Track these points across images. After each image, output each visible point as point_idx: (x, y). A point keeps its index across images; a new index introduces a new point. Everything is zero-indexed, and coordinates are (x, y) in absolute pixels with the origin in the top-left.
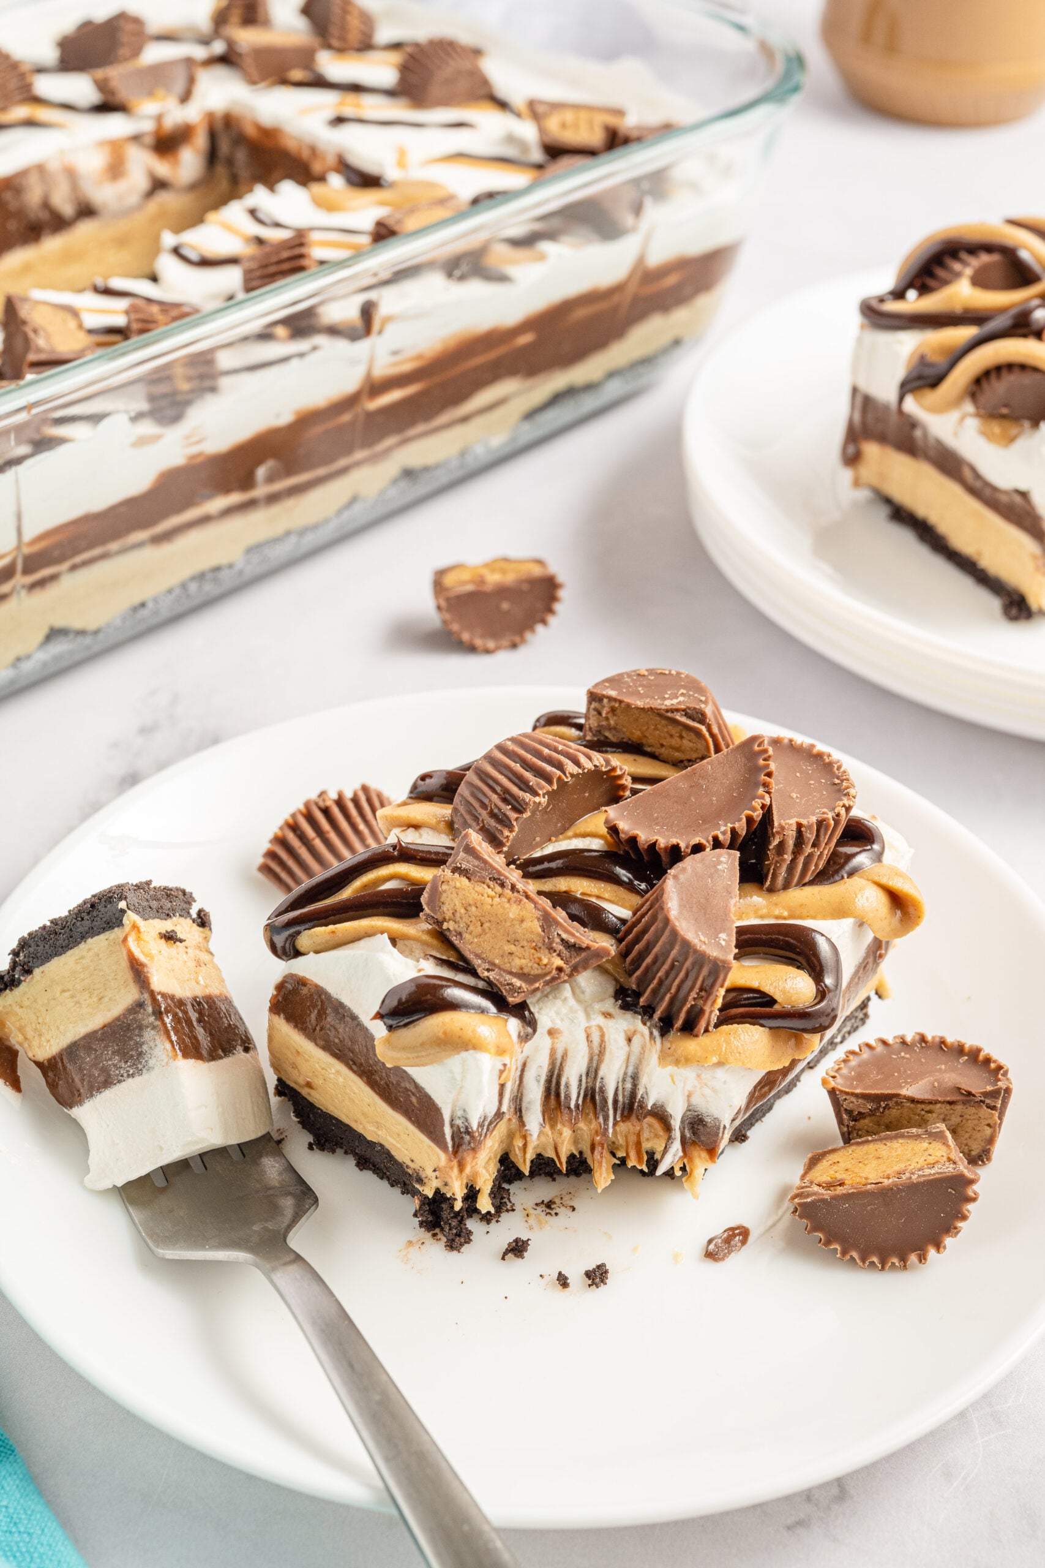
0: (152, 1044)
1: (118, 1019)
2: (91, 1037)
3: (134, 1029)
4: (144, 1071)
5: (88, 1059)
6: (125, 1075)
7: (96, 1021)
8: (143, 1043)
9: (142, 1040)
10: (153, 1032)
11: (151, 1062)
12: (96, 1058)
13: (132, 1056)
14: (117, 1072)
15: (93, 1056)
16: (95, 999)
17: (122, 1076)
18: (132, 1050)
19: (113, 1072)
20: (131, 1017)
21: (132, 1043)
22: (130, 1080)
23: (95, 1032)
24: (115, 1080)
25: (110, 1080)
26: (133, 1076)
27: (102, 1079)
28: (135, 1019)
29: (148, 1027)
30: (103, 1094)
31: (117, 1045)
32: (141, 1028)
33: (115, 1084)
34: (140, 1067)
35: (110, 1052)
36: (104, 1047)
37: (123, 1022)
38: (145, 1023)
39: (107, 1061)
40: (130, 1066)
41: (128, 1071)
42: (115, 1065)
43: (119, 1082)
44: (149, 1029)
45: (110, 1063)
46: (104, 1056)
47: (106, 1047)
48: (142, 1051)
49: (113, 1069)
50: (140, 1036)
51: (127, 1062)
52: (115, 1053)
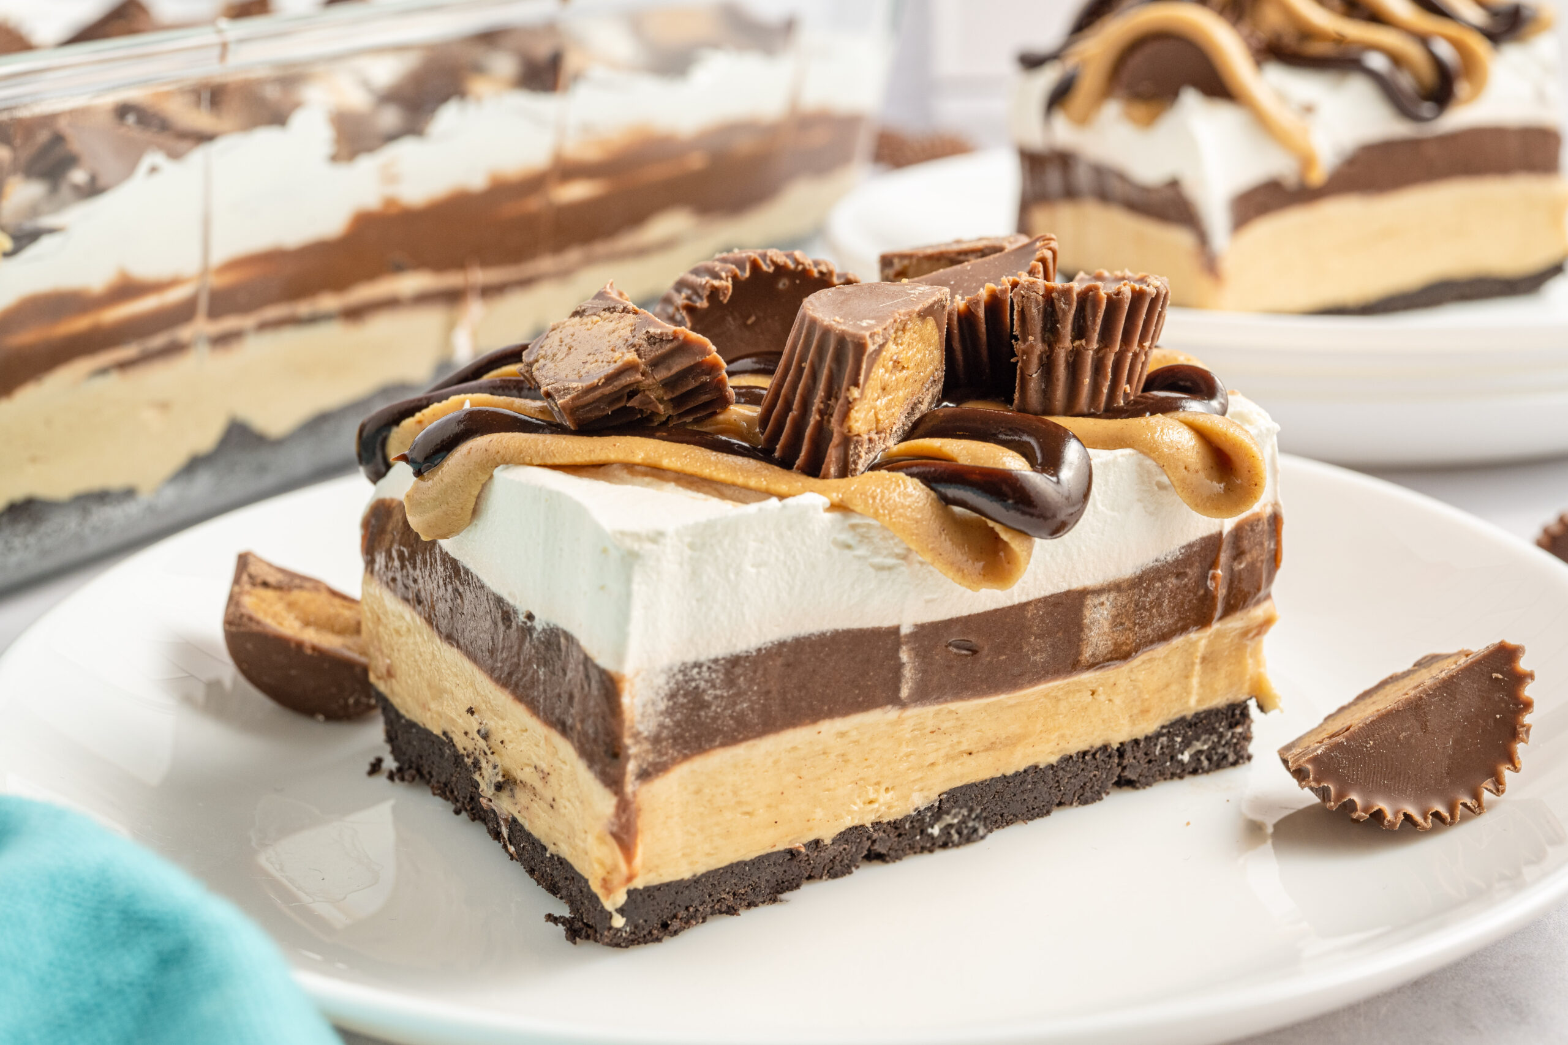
0: (650, 710)
1: (686, 758)
2: (731, 739)
3: (667, 739)
4: (676, 670)
5: (745, 705)
6: (704, 669)
8: (662, 713)
9: (661, 718)
10: (641, 728)
11: (661, 680)
12: (735, 704)
13: (685, 696)
14: (714, 676)
15: (738, 708)
16: (707, 790)
17: (709, 668)
18: (682, 705)
19: (719, 677)
20: (665, 758)
21: (678, 716)
22: (702, 658)
23: (723, 745)
24: (723, 665)
25: (729, 666)
26: (698, 665)
27: (738, 671)
28: (660, 754)
29: (646, 738)
30: (745, 648)
31: (699, 716)
32: (656, 740)
33: (724, 659)
34: (680, 677)
35: (713, 708)
36: (718, 718)
37: (679, 752)
38: (647, 746)
39: (722, 697)
40: (693, 680)
41: (699, 673)
42: (714, 686)
43: (716, 661)
44: (646, 734)
45: (718, 692)
46: (723, 704)
47: (715, 719)
48: (669, 700)
49: (718, 681)
50: (662, 726)
51: (697, 687)
52: (706, 705)
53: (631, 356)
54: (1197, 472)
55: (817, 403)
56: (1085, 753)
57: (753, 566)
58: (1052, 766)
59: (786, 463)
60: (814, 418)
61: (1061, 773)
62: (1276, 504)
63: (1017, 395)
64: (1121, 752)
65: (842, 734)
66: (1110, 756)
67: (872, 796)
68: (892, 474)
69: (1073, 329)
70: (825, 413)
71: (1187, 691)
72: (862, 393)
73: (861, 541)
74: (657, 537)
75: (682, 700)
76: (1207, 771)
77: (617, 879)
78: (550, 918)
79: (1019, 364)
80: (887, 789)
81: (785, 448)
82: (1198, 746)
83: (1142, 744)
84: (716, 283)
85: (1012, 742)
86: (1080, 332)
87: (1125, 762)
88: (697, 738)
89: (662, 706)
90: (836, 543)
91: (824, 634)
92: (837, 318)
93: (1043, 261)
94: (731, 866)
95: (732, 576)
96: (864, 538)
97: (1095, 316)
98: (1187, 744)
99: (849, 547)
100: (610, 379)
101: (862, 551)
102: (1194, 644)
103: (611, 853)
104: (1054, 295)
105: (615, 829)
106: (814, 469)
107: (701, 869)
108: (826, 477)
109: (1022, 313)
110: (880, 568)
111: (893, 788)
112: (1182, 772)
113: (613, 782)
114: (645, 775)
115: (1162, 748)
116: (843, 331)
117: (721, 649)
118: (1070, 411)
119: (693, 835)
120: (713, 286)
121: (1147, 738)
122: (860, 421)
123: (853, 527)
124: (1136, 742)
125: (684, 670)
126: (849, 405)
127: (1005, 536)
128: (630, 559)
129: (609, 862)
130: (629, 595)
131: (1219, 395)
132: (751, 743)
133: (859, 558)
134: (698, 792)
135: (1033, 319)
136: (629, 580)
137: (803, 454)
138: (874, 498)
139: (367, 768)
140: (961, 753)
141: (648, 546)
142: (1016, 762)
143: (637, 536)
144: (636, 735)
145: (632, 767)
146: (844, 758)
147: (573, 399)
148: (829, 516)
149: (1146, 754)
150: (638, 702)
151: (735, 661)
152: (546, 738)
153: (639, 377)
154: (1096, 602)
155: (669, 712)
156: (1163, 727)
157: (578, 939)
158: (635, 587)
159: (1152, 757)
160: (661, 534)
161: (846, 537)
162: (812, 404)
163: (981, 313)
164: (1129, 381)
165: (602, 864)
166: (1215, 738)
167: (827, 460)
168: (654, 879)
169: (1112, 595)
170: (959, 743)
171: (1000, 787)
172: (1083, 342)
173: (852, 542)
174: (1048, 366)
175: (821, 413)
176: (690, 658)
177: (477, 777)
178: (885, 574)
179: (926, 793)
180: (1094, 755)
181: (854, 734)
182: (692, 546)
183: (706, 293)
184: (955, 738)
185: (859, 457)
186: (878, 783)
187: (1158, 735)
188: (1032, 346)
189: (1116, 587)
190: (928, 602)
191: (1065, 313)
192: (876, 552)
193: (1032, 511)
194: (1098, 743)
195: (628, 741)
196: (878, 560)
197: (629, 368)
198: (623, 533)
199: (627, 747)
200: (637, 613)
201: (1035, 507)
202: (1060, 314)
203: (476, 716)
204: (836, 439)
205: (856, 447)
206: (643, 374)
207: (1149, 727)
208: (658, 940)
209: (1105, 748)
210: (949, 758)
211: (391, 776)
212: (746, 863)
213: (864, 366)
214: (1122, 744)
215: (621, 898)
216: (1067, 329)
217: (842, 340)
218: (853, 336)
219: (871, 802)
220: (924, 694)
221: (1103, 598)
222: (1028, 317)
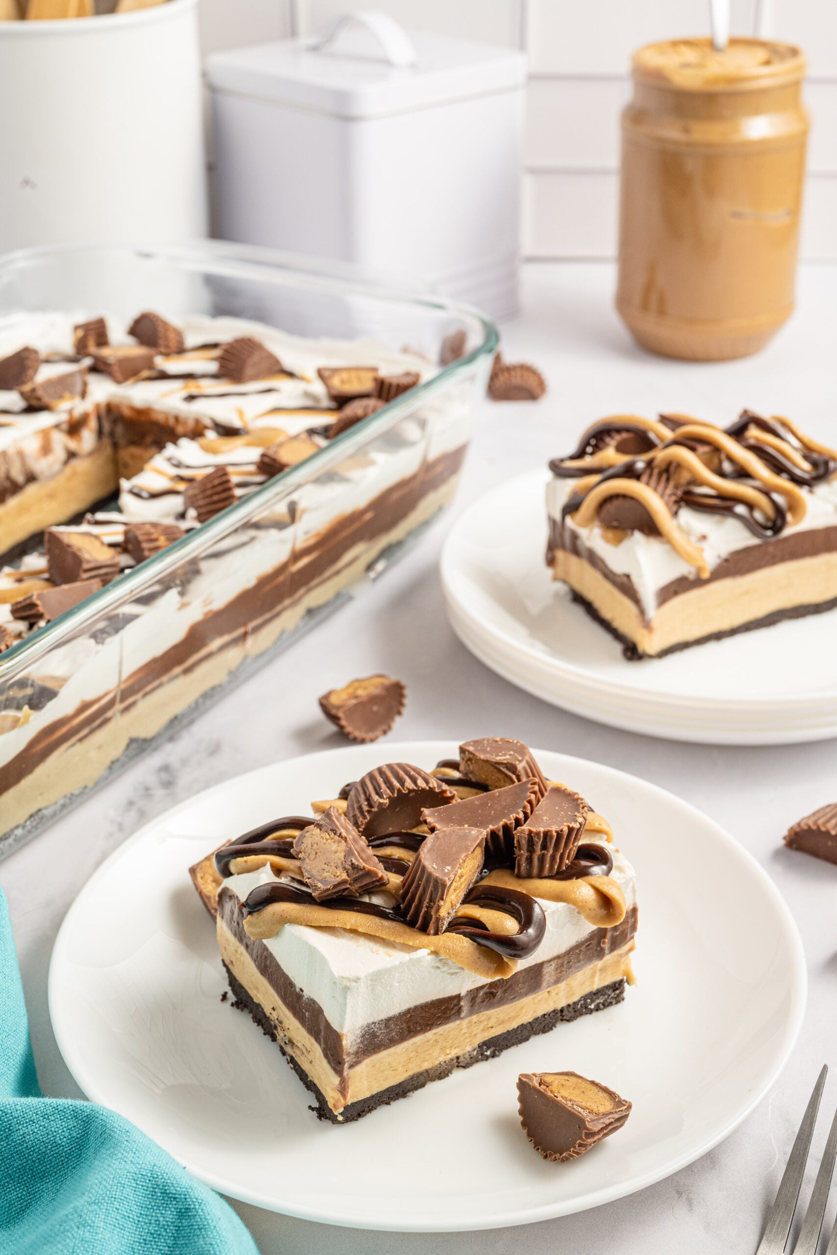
0: (354, 1043)
1: (368, 1057)
2: (387, 1047)
3: (361, 1052)
4: (365, 1026)
5: (394, 1034)
6: (377, 1024)
7: (383, 1055)
8: (359, 1043)
9: (359, 1045)
10: (350, 1051)
11: (359, 1031)
12: (389, 1034)
13: (369, 1035)
14: (381, 1026)
15: (391, 1035)
16: (377, 1066)
17: (379, 1023)
18: (367, 1039)
19: (383, 1026)
20: (360, 1058)
21: (366, 1043)
22: (376, 1021)
23: (384, 1049)
24: (384, 1021)
25: (387, 1021)
26: (374, 1023)
27: (391, 1023)
28: (358, 1058)
29: (352, 1054)
30: (394, 1014)
31: (374, 1041)
32: (356, 1053)
33: (385, 1019)
34: (367, 1029)
35: (380, 1037)
37: (366, 1055)
38: (353, 1056)
39: (384, 1033)
40: (372, 1028)
41: (374, 1026)
42: (381, 1030)
43: (381, 1020)
44: (352, 1052)
45: (383, 1031)
46: (385, 1035)
47: (381, 1041)
48: (362, 1037)
49: (382, 1028)
50: (359, 1048)
51: (374, 1031)
52: (377, 1037)
53: (344, 876)
54: (594, 910)
55: (425, 904)
56: (545, 1015)
57: (397, 983)
58: (530, 1023)
59: (411, 924)
60: (424, 909)
61: (534, 1024)
62: (635, 904)
63: (516, 871)
64: (562, 1010)
65: (435, 1034)
66: (557, 1013)
67: (448, 1052)
68: (457, 935)
69: (541, 845)
70: (429, 907)
71: (593, 983)
72: (444, 903)
73: (444, 966)
74: (357, 980)
75: (367, 1037)
76: (603, 1009)
77: (339, 1104)
78: (310, 1107)
79: (517, 859)
80: (455, 1048)
81: (411, 917)
82: (598, 1001)
83: (571, 1007)
84: (381, 801)
85: (510, 1019)
86: (544, 847)
87: (563, 1014)
88: (374, 1049)
89: (359, 1041)
90: (433, 967)
91: (428, 1002)
92: (434, 866)
93: (530, 802)
94: (388, 1089)
95: (388, 988)
96: (445, 964)
97: (551, 842)
98: (592, 1001)
99: (438, 968)
100: (335, 886)
101: (444, 969)
102: (596, 966)
103: (338, 1095)
104: (532, 835)
105: (339, 1089)
106: (424, 929)
107: (374, 1092)
108: (429, 934)
109: (518, 841)
110: (452, 974)
111: (458, 1047)
112: (591, 1012)
113: (339, 1071)
114: (351, 1067)
115: (581, 1005)
116: (437, 877)
117: (383, 1016)
118: (540, 877)
119: (371, 1082)
120: (380, 803)
121: (574, 1003)
122: (443, 913)
123: (441, 960)
124: (569, 1006)
125: (368, 1026)
126: (439, 908)
127: (506, 960)
128: (346, 989)
129: (336, 1098)
130: (345, 1004)
131: (609, 862)
132: (396, 1047)
133: (443, 972)
134: (374, 1066)
135: (523, 844)
136: (345, 998)
137: (419, 923)
138: (449, 950)
139: (221, 997)
140: (488, 1028)
141: (354, 984)
142: (514, 1025)
143: (349, 979)
144: (348, 1054)
145: (346, 1066)
146: (436, 1041)
147: (319, 894)
148: (430, 957)
149: (574, 1009)
150: (349, 1042)
151: (389, 1020)
152: (309, 1039)
153: (348, 886)
154: (549, 965)
155: (362, 1042)
156: (582, 997)
157: (322, 1118)
158: (348, 1001)
159: (576, 1009)
160: (359, 979)
161: (438, 964)
162: (424, 904)
163: (501, 834)
164: (568, 858)
165: (333, 1098)
166: (606, 997)
167: (429, 928)
168: (355, 1100)
169: (556, 961)
170: (487, 1024)
171: (505, 1036)
172: (546, 852)
173: (439, 965)
174: (530, 860)
175: (427, 907)
176: (371, 1021)
177: (276, 1032)
178: (454, 976)
179: (472, 1045)
180: (549, 1015)
181: (441, 1032)
182: (371, 980)
183: (377, 804)
184: (485, 1023)
185: (444, 924)
186: (451, 1047)
187: (579, 1001)
188: (522, 854)
189: (558, 957)
190: (472, 982)
191: (537, 842)
192: (450, 968)
193: (517, 948)
194: (551, 1009)
195: (345, 1057)
196: (451, 971)
197: (344, 882)
198: (343, 977)
199: (344, 1059)
200: (349, 1010)
201: (519, 946)
202: (535, 843)
203: (276, 1012)
204: (433, 920)
205: (442, 921)
206: (350, 884)
207: (576, 998)
208: (357, 1120)
209: (554, 1011)
210: (483, 1030)
211: (232, 1005)
212: (393, 1086)
213: (446, 892)
214: (562, 1008)
215: (341, 1110)
216: (538, 848)
217: (436, 880)
218: (441, 880)
219: (448, 1054)
220: (471, 1013)
221: (552, 963)
222: (521, 844)
